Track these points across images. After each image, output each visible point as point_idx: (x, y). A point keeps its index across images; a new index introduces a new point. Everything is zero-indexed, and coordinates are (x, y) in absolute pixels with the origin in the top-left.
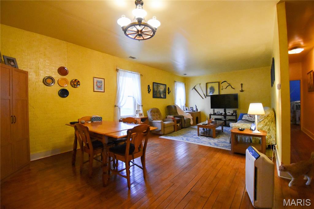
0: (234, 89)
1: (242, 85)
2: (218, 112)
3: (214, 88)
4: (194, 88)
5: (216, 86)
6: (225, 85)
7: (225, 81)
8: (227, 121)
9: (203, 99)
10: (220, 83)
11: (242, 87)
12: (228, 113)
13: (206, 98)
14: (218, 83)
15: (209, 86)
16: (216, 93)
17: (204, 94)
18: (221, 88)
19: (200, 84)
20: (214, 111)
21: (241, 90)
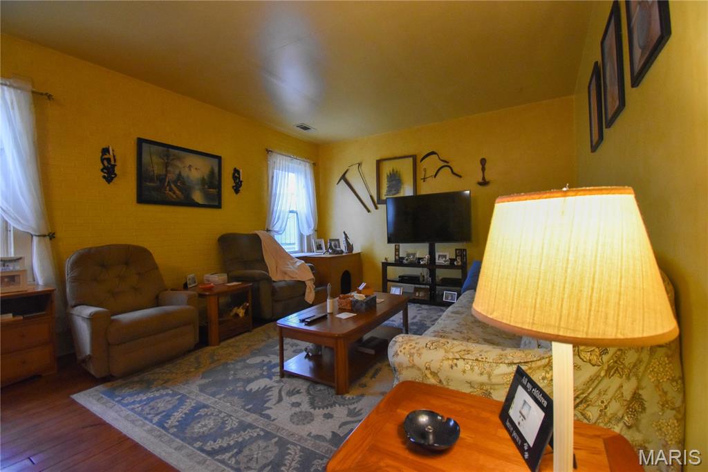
0: (460, 177)
1: (483, 162)
2: (408, 255)
3: (399, 176)
4: (343, 178)
5: (405, 168)
6: (431, 165)
7: (433, 153)
8: (439, 285)
9: (369, 211)
10: (419, 159)
11: (483, 169)
12: (439, 256)
13: (376, 208)
14: (411, 159)
15: (387, 168)
16: (407, 191)
17: (371, 196)
18: (421, 175)
19: (360, 165)
20: (397, 250)
21: (480, 180)
